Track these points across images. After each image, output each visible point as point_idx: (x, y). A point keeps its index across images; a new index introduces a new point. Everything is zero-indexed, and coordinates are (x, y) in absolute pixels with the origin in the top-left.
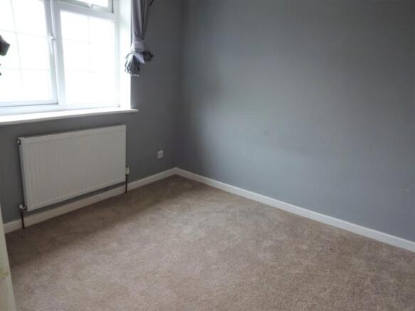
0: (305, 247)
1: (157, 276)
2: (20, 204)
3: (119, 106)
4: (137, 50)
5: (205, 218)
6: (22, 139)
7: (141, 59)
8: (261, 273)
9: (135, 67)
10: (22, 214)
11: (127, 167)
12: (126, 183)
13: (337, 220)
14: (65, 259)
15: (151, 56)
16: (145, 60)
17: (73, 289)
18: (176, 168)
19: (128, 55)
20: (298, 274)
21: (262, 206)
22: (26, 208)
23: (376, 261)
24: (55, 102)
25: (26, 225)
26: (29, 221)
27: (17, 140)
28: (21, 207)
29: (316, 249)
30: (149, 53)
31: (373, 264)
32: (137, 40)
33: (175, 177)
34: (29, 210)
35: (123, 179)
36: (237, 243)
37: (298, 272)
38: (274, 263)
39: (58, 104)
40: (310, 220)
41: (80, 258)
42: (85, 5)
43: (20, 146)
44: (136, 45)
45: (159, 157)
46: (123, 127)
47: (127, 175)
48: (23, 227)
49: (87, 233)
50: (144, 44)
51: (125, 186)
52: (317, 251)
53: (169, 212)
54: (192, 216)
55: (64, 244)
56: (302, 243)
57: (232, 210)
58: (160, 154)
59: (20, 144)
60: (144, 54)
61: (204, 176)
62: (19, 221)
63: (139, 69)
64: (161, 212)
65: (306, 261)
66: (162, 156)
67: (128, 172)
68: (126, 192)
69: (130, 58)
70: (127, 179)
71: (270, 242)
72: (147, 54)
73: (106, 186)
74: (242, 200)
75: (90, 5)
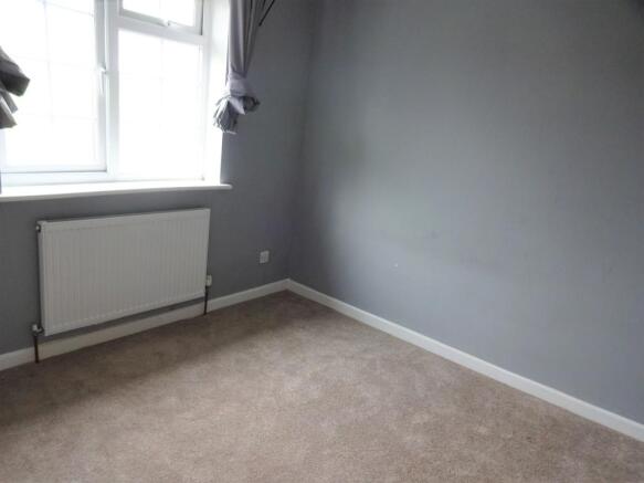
0: (483, 430)
1: (232, 460)
2: (34, 323)
3: (203, 179)
4: (234, 93)
5: (325, 365)
6: (44, 224)
7: (239, 107)
8: (404, 470)
9: (229, 119)
10: (36, 339)
11: (208, 274)
12: (206, 298)
13: (544, 387)
14: (91, 418)
15: (256, 103)
16: (245, 108)
17: (94, 471)
18: (288, 280)
19: (220, 101)
20: (467, 476)
21: (420, 351)
22: (43, 330)
23: (606, 466)
24: (103, 169)
25: (41, 357)
26: (47, 351)
27: (36, 225)
28: (35, 328)
29: (502, 436)
30: (253, 99)
31: (599, 471)
32: (235, 78)
33: (286, 295)
34: (46, 335)
35: (201, 293)
36: (370, 413)
37: (466, 473)
38: (429, 455)
39: (105, 171)
40: (499, 383)
41: (115, 418)
42: (159, 23)
43: (40, 235)
44: (232, 86)
45: (262, 261)
46: (206, 212)
47: (207, 287)
48: (37, 361)
49: (133, 377)
50: (246, 85)
51: (203, 303)
52: (504, 440)
53: (267, 351)
54: (304, 360)
55: (95, 392)
56: (480, 423)
57: (369, 356)
58: (264, 256)
59: (39, 231)
60: (245, 99)
61: (332, 296)
62: (31, 350)
63: (235, 122)
64: (254, 350)
65: (483, 455)
66: (267, 260)
67: (209, 283)
68: (205, 313)
69: (223, 105)
70: (207, 294)
71: (426, 417)
72: (249, 101)
73: (172, 303)
74: (388, 339)
75: (165, 22)
